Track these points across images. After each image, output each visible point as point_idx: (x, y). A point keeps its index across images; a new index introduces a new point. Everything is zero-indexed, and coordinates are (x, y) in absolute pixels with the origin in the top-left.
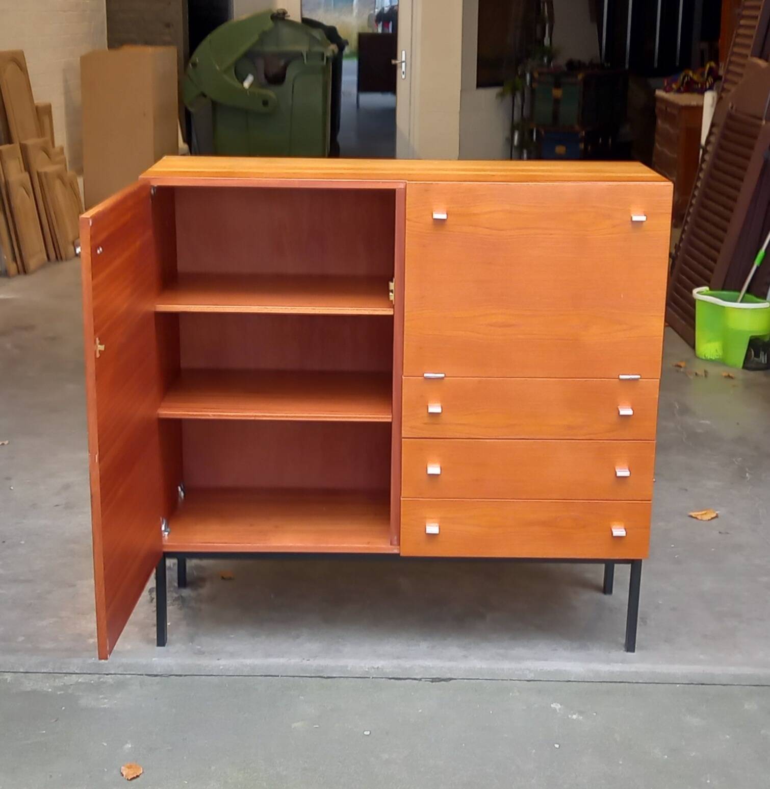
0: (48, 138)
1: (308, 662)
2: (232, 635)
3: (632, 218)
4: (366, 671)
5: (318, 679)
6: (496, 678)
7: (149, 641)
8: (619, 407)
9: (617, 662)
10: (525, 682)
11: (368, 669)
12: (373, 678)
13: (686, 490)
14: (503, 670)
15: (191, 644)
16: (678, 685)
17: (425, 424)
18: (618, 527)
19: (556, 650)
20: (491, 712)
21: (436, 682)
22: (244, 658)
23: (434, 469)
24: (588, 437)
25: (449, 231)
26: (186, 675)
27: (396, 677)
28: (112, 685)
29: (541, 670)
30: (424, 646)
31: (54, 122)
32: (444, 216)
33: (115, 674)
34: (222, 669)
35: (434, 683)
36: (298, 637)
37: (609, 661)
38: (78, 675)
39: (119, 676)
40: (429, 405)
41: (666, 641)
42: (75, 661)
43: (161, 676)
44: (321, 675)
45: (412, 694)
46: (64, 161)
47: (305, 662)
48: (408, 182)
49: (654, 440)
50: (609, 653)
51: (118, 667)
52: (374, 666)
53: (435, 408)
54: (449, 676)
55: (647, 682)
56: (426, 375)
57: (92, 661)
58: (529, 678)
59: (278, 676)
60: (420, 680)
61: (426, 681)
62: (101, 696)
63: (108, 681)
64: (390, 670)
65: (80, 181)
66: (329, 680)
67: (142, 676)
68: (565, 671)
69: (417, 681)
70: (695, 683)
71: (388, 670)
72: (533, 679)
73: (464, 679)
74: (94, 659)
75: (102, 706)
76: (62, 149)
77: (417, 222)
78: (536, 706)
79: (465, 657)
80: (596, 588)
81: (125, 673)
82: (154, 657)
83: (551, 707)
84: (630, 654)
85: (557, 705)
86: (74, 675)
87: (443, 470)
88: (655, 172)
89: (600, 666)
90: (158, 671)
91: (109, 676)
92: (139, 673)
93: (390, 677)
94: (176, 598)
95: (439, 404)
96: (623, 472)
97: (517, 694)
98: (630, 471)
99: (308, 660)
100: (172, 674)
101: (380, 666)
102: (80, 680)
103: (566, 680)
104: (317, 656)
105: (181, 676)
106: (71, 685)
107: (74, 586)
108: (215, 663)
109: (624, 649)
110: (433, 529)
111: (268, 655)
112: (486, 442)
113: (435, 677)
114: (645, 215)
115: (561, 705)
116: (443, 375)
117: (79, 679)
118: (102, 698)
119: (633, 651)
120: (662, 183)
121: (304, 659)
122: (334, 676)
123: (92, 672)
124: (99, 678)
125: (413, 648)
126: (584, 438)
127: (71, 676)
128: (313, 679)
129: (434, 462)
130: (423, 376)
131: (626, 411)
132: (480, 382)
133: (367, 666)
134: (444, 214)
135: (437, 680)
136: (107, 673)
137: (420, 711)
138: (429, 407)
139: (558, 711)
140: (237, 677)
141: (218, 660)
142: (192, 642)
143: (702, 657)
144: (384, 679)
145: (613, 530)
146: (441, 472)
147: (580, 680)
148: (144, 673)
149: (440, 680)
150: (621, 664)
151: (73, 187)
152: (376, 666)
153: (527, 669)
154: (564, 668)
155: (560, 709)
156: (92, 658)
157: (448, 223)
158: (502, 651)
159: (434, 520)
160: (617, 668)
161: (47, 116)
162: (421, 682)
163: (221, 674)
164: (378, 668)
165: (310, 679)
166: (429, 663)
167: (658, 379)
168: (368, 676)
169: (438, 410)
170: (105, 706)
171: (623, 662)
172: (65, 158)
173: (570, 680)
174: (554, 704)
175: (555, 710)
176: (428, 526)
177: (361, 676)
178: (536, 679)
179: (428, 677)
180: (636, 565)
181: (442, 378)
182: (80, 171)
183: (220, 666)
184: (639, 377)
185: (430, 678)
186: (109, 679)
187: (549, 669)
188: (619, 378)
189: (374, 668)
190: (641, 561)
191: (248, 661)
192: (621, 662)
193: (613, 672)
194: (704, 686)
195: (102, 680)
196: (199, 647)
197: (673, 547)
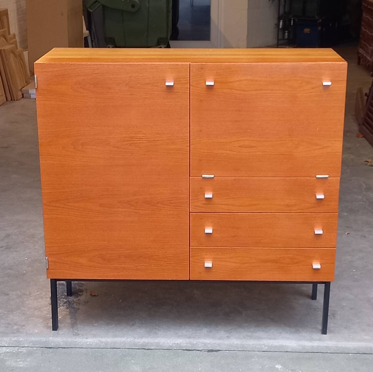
0: (6, 29)
1: (138, 340)
2: (96, 324)
3: (322, 83)
4: (171, 346)
5: (143, 350)
6: (245, 350)
7: (48, 327)
8: (316, 194)
9: (315, 341)
10: (262, 352)
11: (172, 344)
12: (174, 349)
13: (365, 237)
14: (250, 345)
15: (72, 329)
16: (350, 354)
17: (203, 204)
18: (316, 263)
19: (281, 333)
20: (241, 370)
21: (210, 352)
22: (102, 337)
23: (209, 230)
24: (298, 211)
25: (216, 92)
26: (67, 348)
27: (187, 349)
28: (25, 353)
29: (271, 345)
30: (205, 331)
31: (9, 19)
32: (212, 84)
33: (27, 347)
34: (88, 344)
35: (209, 353)
36: (133, 325)
37: (311, 340)
38: (6, 347)
39: (30, 348)
40: (206, 193)
41: (345, 328)
42: (5, 339)
43: (54, 348)
44: (145, 348)
45: (196, 359)
46: (15, 43)
47: (136, 340)
48: (191, 64)
49: (337, 213)
50: (312, 335)
51: (30, 343)
52: (175, 342)
53: (209, 195)
54: (218, 348)
55: (333, 352)
56: (203, 176)
57: (15, 339)
58: (264, 350)
59: (120, 348)
60: (201, 351)
61: (204, 351)
62: (18, 360)
63: (23, 351)
64: (185, 345)
65: (26, 53)
66: (149, 350)
67: (42, 348)
68: (286, 345)
69: (199, 352)
70: (361, 353)
71: (183, 345)
72: (266, 350)
73: (226, 350)
74: (16, 338)
75: (19, 366)
76: (14, 35)
77: (197, 87)
78: (267, 366)
79: (228, 337)
80: (308, 296)
81: (33, 346)
82: (51, 337)
83: (275, 367)
84: (324, 335)
85: (279, 366)
86: (4, 347)
87: (214, 231)
88: (338, 55)
89: (306, 343)
90: (52, 345)
91: (24, 348)
92: (41, 346)
93: (184, 349)
94: (65, 302)
95: (212, 193)
96: (318, 232)
97: (257, 359)
98: (323, 231)
99: (138, 339)
100: (60, 347)
101: (178, 342)
102: (7, 351)
103: (286, 351)
104: (143, 337)
105: (65, 348)
106: (2, 353)
107: (8, 295)
108: (85, 340)
109: (321, 332)
110: (209, 264)
111: (115, 336)
112: (238, 214)
113: (210, 349)
114: (331, 82)
115: (281, 366)
116: (213, 176)
117: (7, 349)
118: (19, 361)
119: (326, 334)
120: (341, 63)
121: (135, 338)
122: (152, 348)
123: (15, 346)
124: (18, 349)
125: (199, 332)
126: (295, 212)
127: (2, 348)
128: (140, 350)
129: (209, 226)
130: (202, 177)
131: (320, 196)
132: (235, 180)
133: (171, 342)
134: (212, 82)
135: (211, 351)
136: (23, 346)
137: (200, 369)
138: (205, 195)
139: (279, 369)
140: (96, 349)
141: (87, 339)
142: (72, 328)
143: (366, 337)
144: (181, 350)
145: (313, 265)
146: (213, 232)
147: (294, 351)
148: (44, 346)
149: (212, 351)
150: (318, 342)
151: (20, 57)
152: (176, 343)
153: (264, 345)
154: (285, 344)
155: (280, 368)
156: (15, 337)
157: (215, 87)
158: (250, 334)
159: (209, 259)
160: (316, 344)
161: (5, 16)
162: (201, 352)
163: (87, 347)
164: (178, 344)
165: (138, 350)
166: (208, 341)
167: (339, 177)
168: (171, 349)
169: (211, 196)
170: (21, 366)
171: (320, 340)
172: (16, 41)
173: (288, 351)
174: (277, 365)
175: (277, 369)
176: (206, 263)
177: (168, 349)
178: (268, 351)
179: (206, 349)
180: (327, 285)
181: (213, 178)
182: (26, 48)
183: (87, 342)
184: (327, 176)
185: (207, 350)
186: (24, 350)
187: (276, 344)
188: (316, 177)
189: (175, 344)
190: (330, 282)
191: (103, 340)
192: (318, 341)
193: (313, 346)
194: (365, 355)
195: (20, 350)
196: (77, 331)
197: (354, 271)
